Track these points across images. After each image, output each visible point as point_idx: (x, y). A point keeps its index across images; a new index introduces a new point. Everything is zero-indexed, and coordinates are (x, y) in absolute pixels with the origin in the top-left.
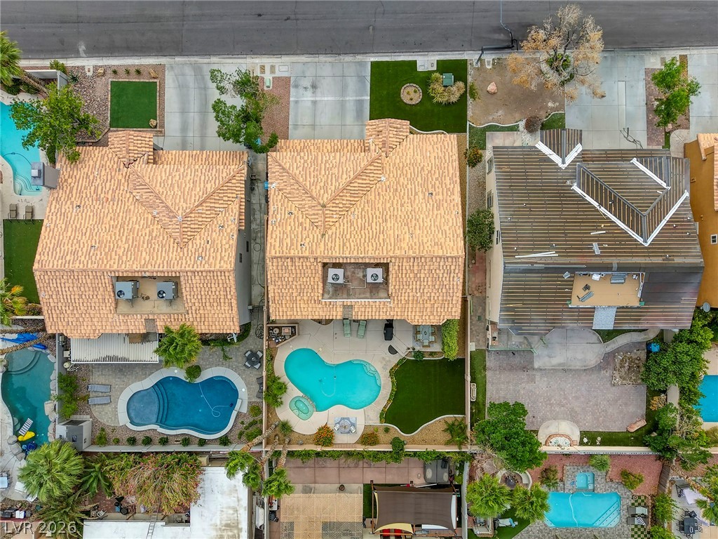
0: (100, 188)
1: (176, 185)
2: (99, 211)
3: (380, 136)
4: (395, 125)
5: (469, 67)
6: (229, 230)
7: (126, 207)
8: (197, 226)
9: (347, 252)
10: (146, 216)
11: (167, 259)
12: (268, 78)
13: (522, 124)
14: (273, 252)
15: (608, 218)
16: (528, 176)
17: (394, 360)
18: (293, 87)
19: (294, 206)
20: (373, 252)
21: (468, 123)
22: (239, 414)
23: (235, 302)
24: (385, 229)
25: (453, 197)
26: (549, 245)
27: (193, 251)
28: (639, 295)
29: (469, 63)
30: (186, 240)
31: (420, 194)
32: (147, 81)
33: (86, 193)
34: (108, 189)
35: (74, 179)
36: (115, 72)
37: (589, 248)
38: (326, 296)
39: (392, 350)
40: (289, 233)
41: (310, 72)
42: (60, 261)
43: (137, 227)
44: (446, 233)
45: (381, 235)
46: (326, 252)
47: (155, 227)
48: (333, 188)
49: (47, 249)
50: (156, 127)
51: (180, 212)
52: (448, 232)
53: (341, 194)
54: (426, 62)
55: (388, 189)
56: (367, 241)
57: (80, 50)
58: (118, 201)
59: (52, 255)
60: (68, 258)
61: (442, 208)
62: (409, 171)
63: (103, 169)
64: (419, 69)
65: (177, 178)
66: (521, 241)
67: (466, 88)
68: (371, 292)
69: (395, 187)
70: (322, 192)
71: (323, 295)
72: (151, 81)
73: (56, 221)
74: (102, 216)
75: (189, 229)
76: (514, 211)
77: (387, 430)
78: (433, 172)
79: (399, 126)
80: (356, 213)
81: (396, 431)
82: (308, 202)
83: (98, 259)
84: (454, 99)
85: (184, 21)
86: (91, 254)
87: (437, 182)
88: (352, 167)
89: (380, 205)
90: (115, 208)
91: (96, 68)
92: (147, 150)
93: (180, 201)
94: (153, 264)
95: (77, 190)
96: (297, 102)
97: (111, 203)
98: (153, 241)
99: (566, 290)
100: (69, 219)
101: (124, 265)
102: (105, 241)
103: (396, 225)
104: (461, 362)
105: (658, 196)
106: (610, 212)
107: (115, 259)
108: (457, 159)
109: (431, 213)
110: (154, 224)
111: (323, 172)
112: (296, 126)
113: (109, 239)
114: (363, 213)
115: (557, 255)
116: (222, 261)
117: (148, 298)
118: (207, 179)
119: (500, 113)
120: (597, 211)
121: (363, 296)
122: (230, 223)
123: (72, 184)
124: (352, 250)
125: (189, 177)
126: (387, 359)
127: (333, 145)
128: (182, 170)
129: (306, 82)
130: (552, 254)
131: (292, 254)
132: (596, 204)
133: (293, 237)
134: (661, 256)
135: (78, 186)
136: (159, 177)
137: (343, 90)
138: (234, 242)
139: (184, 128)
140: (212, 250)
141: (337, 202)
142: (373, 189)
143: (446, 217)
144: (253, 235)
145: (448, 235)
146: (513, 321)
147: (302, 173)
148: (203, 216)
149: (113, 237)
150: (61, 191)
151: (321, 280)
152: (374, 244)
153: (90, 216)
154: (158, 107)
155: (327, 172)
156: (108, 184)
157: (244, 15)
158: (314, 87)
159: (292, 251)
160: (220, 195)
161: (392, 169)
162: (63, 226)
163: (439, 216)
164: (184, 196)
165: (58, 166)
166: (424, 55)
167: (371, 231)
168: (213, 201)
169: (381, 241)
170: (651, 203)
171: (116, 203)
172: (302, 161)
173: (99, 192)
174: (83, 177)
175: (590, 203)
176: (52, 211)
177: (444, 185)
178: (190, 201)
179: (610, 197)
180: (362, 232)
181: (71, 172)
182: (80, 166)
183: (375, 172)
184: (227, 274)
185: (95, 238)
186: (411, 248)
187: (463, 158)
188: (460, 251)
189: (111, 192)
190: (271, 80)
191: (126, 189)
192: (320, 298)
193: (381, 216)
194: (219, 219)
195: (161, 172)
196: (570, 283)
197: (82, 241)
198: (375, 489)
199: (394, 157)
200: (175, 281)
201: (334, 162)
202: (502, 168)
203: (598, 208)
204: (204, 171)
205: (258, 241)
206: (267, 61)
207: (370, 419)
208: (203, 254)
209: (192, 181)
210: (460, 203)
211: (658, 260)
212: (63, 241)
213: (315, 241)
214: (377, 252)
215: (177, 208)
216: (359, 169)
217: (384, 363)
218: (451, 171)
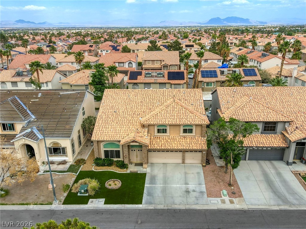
3: (141, 136)
6: (224, 101)
13: (40, 173)
15: (25, 105)
16: (57, 123)
18: (204, 192)
21: (77, 174)
26: (62, 96)
27: (239, 94)
29: (62, 203)
31: (121, 112)
34: (302, 117)
37: (43, 95)
40: (192, 97)
44: (111, 97)
48: (169, 108)
51: (252, 101)
54: (96, 204)
55: (139, 114)
58: (292, 112)
61: (111, 106)
69: (135, 115)
70: (175, 106)
78: (111, 121)
80: (157, 105)
84: (82, 181)
86: (291, 92)
87: (110, 117)
93: (255, 105)
98: (262, 97)
103: (136, 100)
109: (117, 105)
112: (198, 173)
115: (60, 93)
116: (223, 90)
122: (224, 104)
128: (261, 118)
129: (194, 194)
137: (165, 189)
140: (230, 94)
142: (147, 114)
143: (109, 103)
147: (188, 114)
158: (188, 192)
159: (189, 91)
163: (113, 104)
169: (145, 95)
172: (188, 119)
177: (107, 115)
178: (249, 105)
190: (222, 196)
195: (273, 117)
201: (169, 119)
202: (70, 127)
208: (234, 93)
209: (252, 114)
213: (178, 94)
216: (154, 116)
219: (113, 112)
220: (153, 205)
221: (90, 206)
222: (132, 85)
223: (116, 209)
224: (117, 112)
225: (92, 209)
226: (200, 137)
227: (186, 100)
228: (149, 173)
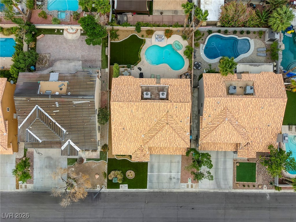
0: (260, 134)
1: (228, 134)
2: (260, 124)
3: (144, 154)
4: (138, 158)
5: (106, 186)
6: (206, 115)
7: (249, 126)
8: (220, 116)
9: (158, 104)
10: (241, 121)
11: (232, 102)
12: (190, 183)
13: (85, 161)
14: (188, 105)
15: (52, 117)
16: (84, 137)
17: (139, 65)
18: (179, 179)
19: (180, 125)
20: (147, 104)
21: (107, 162)
22: (204, 43)
23: (204, 85)
24: (142, 114)
25: (115, 127)
26: (76, 106)
27: (221, 106)
28: (40, 86)
29: (106, 187)
30: (224, 110)
31: (128, 129)
32: (240, 182)
33: (265, 132)
34: (257, 133)
35: (271, 138)
36: (254, 186)
37: (60, 104)
38: (167, 88)
39: (140, 69)
40: (182, 113)
41: (172, 185)
42: (276, 102)
43: (244, 117)
44: (118, 112)
45: (144, 111)
46: (167, 105)
47: (237, 117)
48: (163, 131)
49: (281, 107)
50: (237, 163)
51: (226, 122)
52: (117, 112)
53: (160, 129)
54: (124, 188)
55: (141, 131)
56: (150, 109)
57: (269, 196)
58: (252, 128)
59: (279, 105)
60: (273, 103)
61: (119, 123)
62: (132, 139)
63: (258, 142)
64: (127, 185)
65: (227, 137)
66: (87, 108)
67: (108, 177)
68: (149, 89)
69: (138, 132)
70: (168, 130)
71: (168, 88)
72: (239, 182)
73: (278, 120)
74: (259, 122)
75: (223, 115)
76: (90, 121)
77: (143, 36)
78: (123, 138)
79: (136, 158)
80: (154, 121)
81: (139, 36)
82: (174, 126)
83: (260, 103)
84: (113, 172)
85: (225, 207)
86: (263, 105)
87: (121, 134)
88: (156, 141)
89: (144, 124)
90: (253, 125)
91: (262, 188)
92: (240, 150)
93: (227, 127)
94: (238, 101)
95: (269, 133)
96: (178, 172)
97: (255, 127)
98: (238, 110)
99: (69, 88)
100: (273, 120)
101: (250, 100)
102: (258, 110)
103: (138, 116)
104: (112, 64)
105: (31, 126)
106: (51, 120)
107: (254, 103)
108: (112, 144)
109: (124, 121)
110: (237, 118)
111: (167, 138)
112: (178, 162)
113: (256, 111)
114: (151, 121)
115: (73, 102)
116: (209, 101)
117: (240, 87)
118: (215, 136)
119: (94, 166)
120: (56, 121)
121: (152, 87)
122: (206, 118)
123: (271, 136)
124: (156, 105)
125: (223, 137)
126: (142, 66)
127: (163, 152)
128: (226, 140)
129: (174, 180)
130: (75, 103)
131: (181, 104)
132: (57, 124)
133: (180, 111)
134: (31, 101)
135: (269, 135)
136: (235, 138)
137: (158, 177)
138: (205, 109)
139: (225, 162)
140: (213, 106)
141: (162, 126)
142: (147, 131)
143: (117, 119)
144: (197, 117)
145: (117, 111)
146: (91, 76)
147: (176, 138)
148: (217, 121)
149: (254, 112)
150: (276, 133)
151: (169, 94)
152: (147, 108)
153: (264, 122)
154: (236, 171)
155: (166, 138)
156: (256, 135)
157: (199, 209)
158: (171, 179)
159: (181, 105)
160: (210, 130)
161: (139, 140)
162: (275, 117)
163: (120, 120)
164: (225, 130)
165: (277, 144)
166: (125, 191)
167: (148, 113)
168: (213, 127)
169: (144, 109)
170: (34, 123)
171: (253, 127)
172: (176, 143)
173: (260, 132)
174: (267, 139)
175: (59, 124)
176: (280, 124)
177: (118, 132)
178: (222, 127)
179: (51, 126)
180: (152, 113)
181: (272, 141)
182: (268, 144)
183: (146, 139)
184: (208, 96)
185: (262, 112)
186: (132, 106)
187: (109, 148)
188: (112, 104)
189: (255, 132)
190: (188, 182)
191: (249, 133)
192: (170, 86)
193: (144, 120)
194: (211, 120)
195: (234, 140)
196: (68, 91)
197: (267, 110)
198: (148, 12)
199: (138, 145)
200: (229, 93)
201: (163, 143)
202: (94, 140)
203: (56, 122)
204: (217, 140)
205: (195, 115)
206: (190, 190)
207: (149, 41)
208: (217, 105)
209: (222, 136)
210: (112, 125)
211: (32, 99)
212: (275, 111)
213: (171, 109)
214: (146, 104)
215: (228, 124)
216: (153, 140)
217: (143, 64)
218: (115, 138)
219: (122, 129)
224: (125, 129)
225: (123, 192)
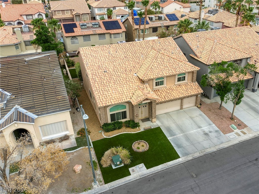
1: (229, 52)
6: (194, 46)
11: (209, 34)
14: (170, 39)
18: (218, 130)
20: (126, 45)
27: (202, 38)
29: (103, 182)
31: (112, 71)
40: (168, 46)
41: (215, 140)
42: (244, 29)
45: (125, 51)
46: (148, 42)
48: (158, 59)
52: (90, 56)
54: (139, 171)
55: (130, 70)
56: (131, 48)
65: (231, 55)
66: (47, 62)
67: (100, 165)
69: (127, 71)
70: (163, 57)
74: (246, 44)
76: (52, 75)
78: (108, 83)
87: (103, 78)
89: (131, 63)
93: (221, 47)
96: (210, 125)
97: (247, 48)
100: (255, 41)
107: (227, 32)
109: (102, 64)
111: (167, 65)
114: (138, 58)
118: (218, 56)
125: (227, 56)
127: (173, 96)
128: (232, 58)
129: (213, 135)
133: (165, 45)
138: (189, 42)
139: (254, 101)
142: (138, 69)
143: (93, 63)
147: (178, 63)
148: (208, 47)
152: (127, 48)
158: (206, 134)
159: (162, 40)
160: (208, 54)
161: (133, 80)
163: (98, 63)
168: (209, 51)
172: (181, 68)
177: (99, 77)
178: (218, 48)
180: (135, 51)
186: (108, 48)
188: (81, 50)
190: (234, 130)
193: (129, 58)
194: (202, 49)
195: (239, 55)
199: (134, 86)
202: (63, 97)
204: (222, 59)
206: (245, 137)
209: (224, 55)
213: (155, 45)
216: (150, 70)
219: (103, 72)
220: (190, 155)
221: (135, 175)
222: (70, 38)
223: (161, 170)
224: (107, 72)
225: (139, 178)
226: (192, 83)
227: (165, 50)
228: (161, 126)
